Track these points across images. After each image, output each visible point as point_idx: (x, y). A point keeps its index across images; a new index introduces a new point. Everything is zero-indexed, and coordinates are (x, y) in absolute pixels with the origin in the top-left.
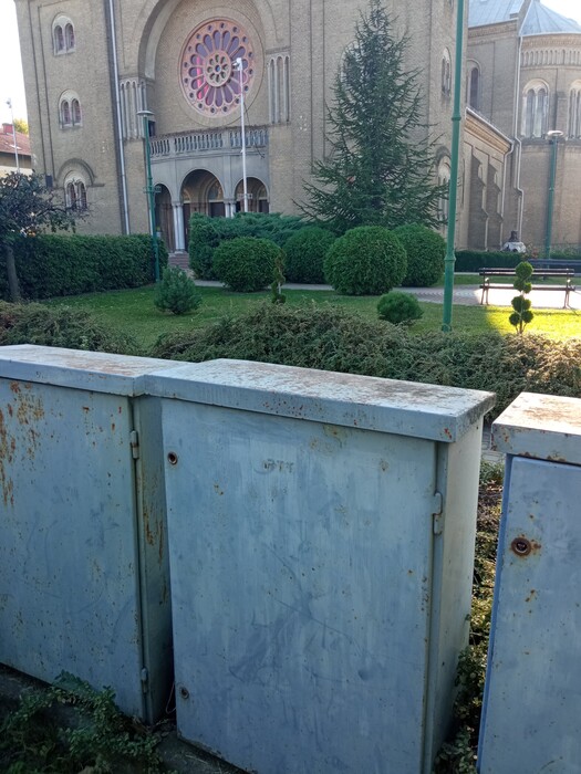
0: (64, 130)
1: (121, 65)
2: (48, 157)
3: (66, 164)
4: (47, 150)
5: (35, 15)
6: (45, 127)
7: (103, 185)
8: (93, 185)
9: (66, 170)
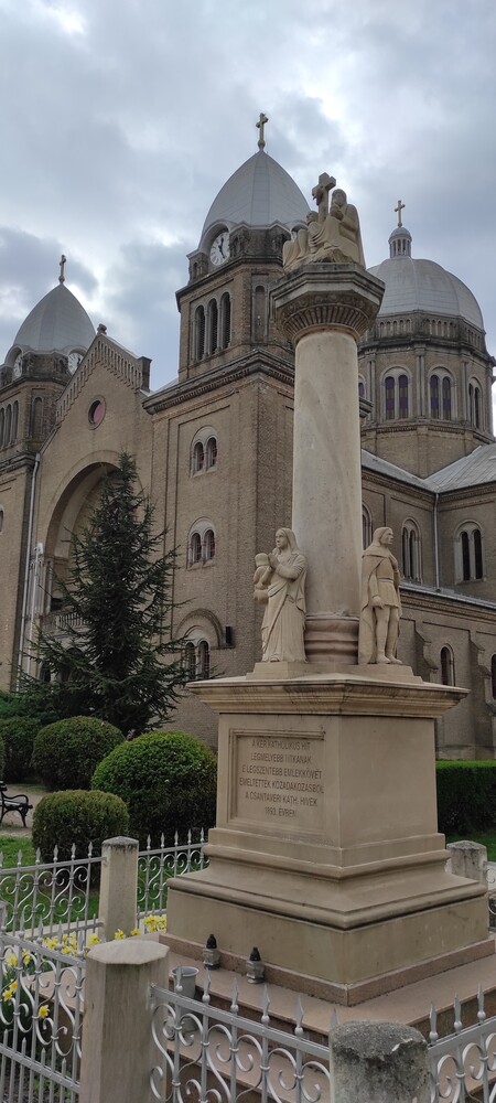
1: (34, 547)
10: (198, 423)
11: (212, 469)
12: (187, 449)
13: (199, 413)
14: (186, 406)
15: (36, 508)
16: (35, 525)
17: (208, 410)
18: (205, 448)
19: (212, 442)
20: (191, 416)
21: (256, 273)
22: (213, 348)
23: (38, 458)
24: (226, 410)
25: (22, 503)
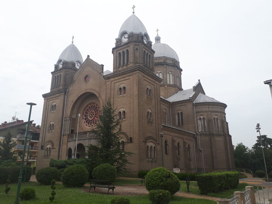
0: (49, 132)
1: (66, 115)
2: (43, 140)
3: (48, 142)
4: (44, 138)
5: (48, 103)
6: (44, 131)
7: (55, 148)
8: (53, 148)
9: (47, 144)
10: (120, 83)
11: (124, 95)
12: (117, 89)
13: (120, 80)
14: (116, 78)
15: (67, 104)
16: (66, 109)
17: (123, 79)
18: (122, 89)
19: (124, 88)
20: (118, 81)
21: (136, 45)
22: (124, 63)
23: (68, 90)
24: (129, 80)
25: (63, 103)
